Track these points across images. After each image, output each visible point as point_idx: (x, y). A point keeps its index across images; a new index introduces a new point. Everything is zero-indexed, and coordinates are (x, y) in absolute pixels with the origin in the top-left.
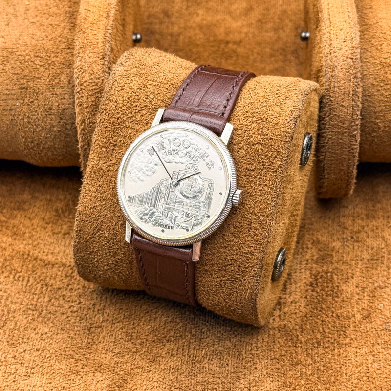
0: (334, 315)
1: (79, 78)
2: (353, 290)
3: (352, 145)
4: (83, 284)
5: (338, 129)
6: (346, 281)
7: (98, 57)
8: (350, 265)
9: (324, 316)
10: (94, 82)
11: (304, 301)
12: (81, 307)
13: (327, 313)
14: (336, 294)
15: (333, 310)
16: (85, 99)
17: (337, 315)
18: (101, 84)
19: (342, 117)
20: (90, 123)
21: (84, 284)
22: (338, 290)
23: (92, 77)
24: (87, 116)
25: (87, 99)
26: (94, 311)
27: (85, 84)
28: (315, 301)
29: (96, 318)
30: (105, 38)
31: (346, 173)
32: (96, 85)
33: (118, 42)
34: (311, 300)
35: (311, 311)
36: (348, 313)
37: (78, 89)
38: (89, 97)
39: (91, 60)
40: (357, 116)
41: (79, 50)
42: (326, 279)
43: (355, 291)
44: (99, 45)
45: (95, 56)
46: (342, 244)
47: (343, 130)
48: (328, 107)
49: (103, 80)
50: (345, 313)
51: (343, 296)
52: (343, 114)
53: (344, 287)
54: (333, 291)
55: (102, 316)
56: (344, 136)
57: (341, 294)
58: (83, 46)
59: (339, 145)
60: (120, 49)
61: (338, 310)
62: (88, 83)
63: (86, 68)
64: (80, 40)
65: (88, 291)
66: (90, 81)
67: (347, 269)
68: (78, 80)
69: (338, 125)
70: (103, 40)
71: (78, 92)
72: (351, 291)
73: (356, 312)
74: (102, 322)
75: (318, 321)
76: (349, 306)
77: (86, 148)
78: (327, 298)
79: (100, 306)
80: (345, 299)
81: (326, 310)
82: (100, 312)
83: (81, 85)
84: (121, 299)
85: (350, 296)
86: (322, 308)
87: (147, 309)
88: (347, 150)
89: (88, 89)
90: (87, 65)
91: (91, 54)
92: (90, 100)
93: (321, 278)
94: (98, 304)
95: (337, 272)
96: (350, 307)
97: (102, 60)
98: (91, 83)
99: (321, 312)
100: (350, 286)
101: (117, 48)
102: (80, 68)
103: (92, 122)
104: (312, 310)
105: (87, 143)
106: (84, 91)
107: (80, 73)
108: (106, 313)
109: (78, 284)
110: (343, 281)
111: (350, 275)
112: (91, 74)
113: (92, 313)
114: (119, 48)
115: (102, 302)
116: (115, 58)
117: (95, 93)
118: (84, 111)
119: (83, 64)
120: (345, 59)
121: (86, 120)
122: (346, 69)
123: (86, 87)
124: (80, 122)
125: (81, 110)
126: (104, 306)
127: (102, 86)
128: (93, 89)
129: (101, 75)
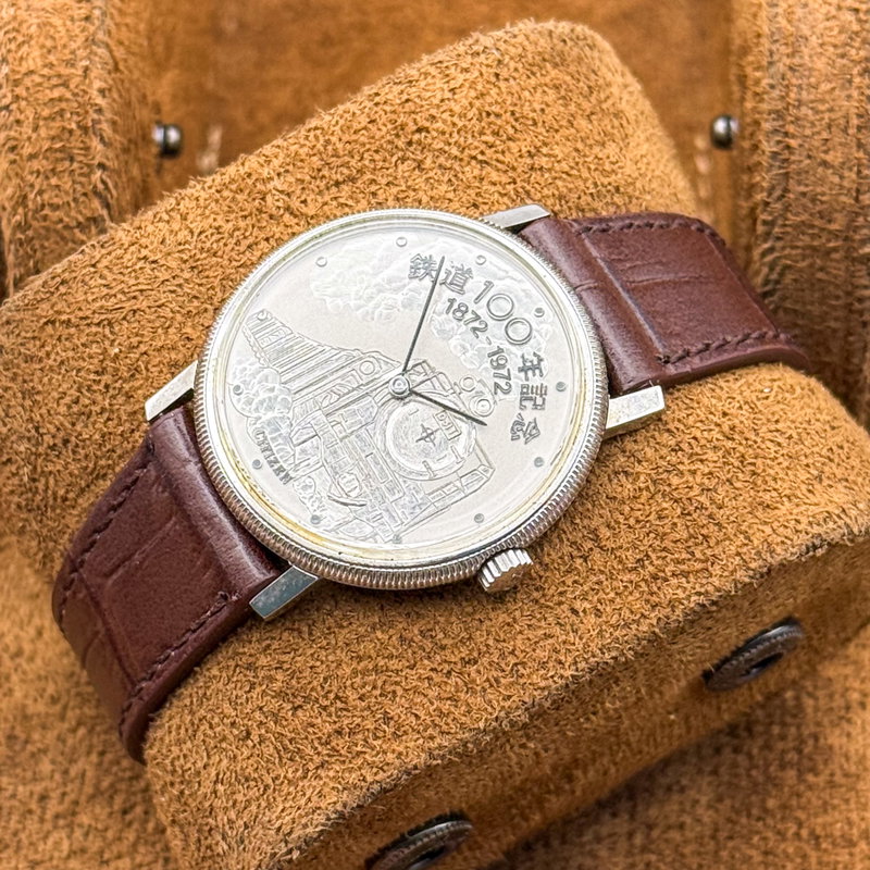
0: (804, 833)
1: (10, 60)
3: (857, 287)
4: (8, 725)
5: (813, 239)
6: (841, 718)
9: (770, 834)
10: (59, 76)
11: (710, 784)
13: (780, 826)
14: (811, 759)
15: (801, 815)
16: (27, 130)
17: (812, 832)
18: (83, 83)
19: (824, 199)
20: (43, 206)
21: (13, 728)
22: (816, 747)
23: (52, 58)
24: (32, 186)
25: (36, 128)
26: (42, 820)
27: (27, 81)
28: (744, 783)
29: (50, 842)
31: (839, 373)
32: (65, 85)
34: (730, 783)
36: (846, 827)
37: (4, 96)
38: (41, 123)
42: (779, 712)
47: (829, 241)
48: (780, 168)
49: (86, 69)
50: (839, 825)
51: (834, 767)
52: (825, 189)
53: (835, 739)
54: (800, 752)
55: (69, 837)
56: (832, 260)
57: (826, 762)
59: (817, 287)
61: (816, 815)
62: (38, 79)
63: (33, 29)
65: (24, 749)
66: (46, 71)
67: (846, 677)
68: (5, 69)
69: (812, 227)
71: (6, 107)
72: (857, 751)
74: (68, 857)
75: (753, 853)
76: (852, 801)
78: (780, 774)
79: (61, 802)
80: (838, 778)
82: (61, 822)
83: (17, 83)
85: (853, 769)
86: (766, 810)
88: (840, 302)
89: (37, 99)
90: (36, 21)
92: (43, 132)
94: (55, 795)
95: (816, 687)
96: (853, 806)
97: (83, 4)
98: (49, 78)
99: (760, 824)
100: (854, 733)
102: (14, 29)
103: (51, 205)
104: (734, 816)
106: (23, 103)
107: (13, 46)
111: (855, 696)
112: (49, 52)
113: (36, 826)
115: (68, 789)
117: (61, 113)
118: (23, 169)
119: (22, 14)
120: (833, 12)
121: (32, 196)
122: (835, 46)
123: (31, 91)
124: (13, 203)
125: (14, 166)
126: (76, 803)
127: (84, 91)
128: (54, 96)
129: (81, 53)
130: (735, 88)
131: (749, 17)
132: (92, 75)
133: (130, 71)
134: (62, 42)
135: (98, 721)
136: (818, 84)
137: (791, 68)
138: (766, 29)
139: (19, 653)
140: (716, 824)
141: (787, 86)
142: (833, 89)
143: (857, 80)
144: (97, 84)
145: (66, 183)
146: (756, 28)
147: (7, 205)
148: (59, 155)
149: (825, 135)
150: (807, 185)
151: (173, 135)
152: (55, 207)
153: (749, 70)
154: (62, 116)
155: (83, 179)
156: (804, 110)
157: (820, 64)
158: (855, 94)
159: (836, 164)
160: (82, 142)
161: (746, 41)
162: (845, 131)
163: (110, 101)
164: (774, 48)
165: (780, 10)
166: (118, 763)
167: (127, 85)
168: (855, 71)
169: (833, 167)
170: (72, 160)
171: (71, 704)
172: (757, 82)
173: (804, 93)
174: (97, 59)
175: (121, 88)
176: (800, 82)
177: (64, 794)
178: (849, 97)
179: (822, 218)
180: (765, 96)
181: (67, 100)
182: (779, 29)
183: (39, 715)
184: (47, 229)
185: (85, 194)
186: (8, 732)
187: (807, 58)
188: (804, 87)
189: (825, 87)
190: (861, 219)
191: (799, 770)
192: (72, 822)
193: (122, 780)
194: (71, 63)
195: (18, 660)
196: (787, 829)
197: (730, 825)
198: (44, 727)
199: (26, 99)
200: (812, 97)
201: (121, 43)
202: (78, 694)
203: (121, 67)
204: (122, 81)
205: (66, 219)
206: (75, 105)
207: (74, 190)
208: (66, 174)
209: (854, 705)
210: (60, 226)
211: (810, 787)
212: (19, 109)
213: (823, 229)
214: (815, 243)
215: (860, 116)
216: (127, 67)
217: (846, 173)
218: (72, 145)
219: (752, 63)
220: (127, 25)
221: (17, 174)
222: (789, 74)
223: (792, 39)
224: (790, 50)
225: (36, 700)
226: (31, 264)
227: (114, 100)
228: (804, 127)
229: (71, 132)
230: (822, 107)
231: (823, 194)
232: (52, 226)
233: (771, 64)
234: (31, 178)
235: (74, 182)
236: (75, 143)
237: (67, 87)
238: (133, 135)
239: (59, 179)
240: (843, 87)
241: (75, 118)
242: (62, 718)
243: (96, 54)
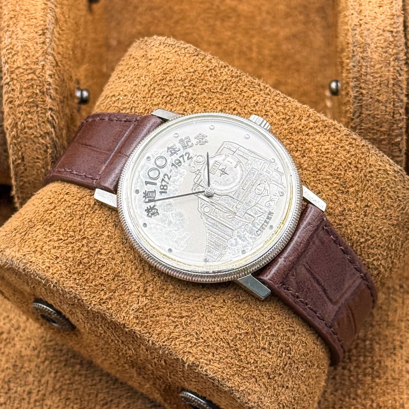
1: (9, 62)
2: (402, 366)
4: (14, 360)
5: (374, 135)
6: (391, 353)
7: (36, 32)
8: (398, 328)
10: (31, 69)
12: (10, 397)
13: (363, 402)
14: (377, 372)
15: (373, 397)
16: (17, 93)
17: (378, 405)
18: (42, 72)
19: (379, 117)
21: (16, 362)
22: (380, 366)
23: (28, 61)
24: (20, 118)
25: (21, 93)
26: (29, 403)
27: (17, 72)
28: (347, 383)
30: (46, 4)
32: (34, 73)
33: (65, 8)
34: (341, 383)
35: (340, 400)
36: (394, 402)
37: (7, 78)
38: (23, 90)
39: (26, 36)
40: (401, 115)
41: (9, 21)
42: (363, 350)
43: (404, 369)
44: (37, 14)
45: (32, 31)
46: (387, 296)
47: (381, 136)
48: (358, 103)
49: (43, 66)
50: (390, 401)
51: (388, 375)
53: (389, 363)
54: (372, 368)
56: (383, 144)
57: (384, 373)
58: (15, 15)
60: (69, 17)
61: (380, 397)
62: (22, 71)
63: (19, 48)
64: (10, 6)
65: (19, 372)
66: (25, 67)
67: (394, 335)
68: (7, 66)
69: (373, 129)
70: (44, 6)
71: (8, 84)
72: (399, 368)
73: (405, 400)
76: (396, 391)
77: (18, 164)
78: (364, 379)
79: (37, 395)
80: (390, 380)
81: (363, 397)
82: (38, 404)
83: (12, 72)
84: (69, 384)
85: (397, 376)
86: (357, 395)
87: (105, 398)
89: (21, 79)
90: (20, 44)
91: (26, 28)
92: (24, 94)
93: (356, 348)
94: (35, 391)
95: (380, 339)
96: (397, 392)
97: (42, 36)
98: (27, 70)
99: (354, 401)
100: (397, 360)
101: (64, 16)
102: (10, 48)
103: (28, 127)
104: (342, 398)
105: (21, 157)
106: (15, 81)
107: (10, 56)
108: (46, 405)
109: (7, 361)
110: (388, 353)
111: (398, 343)
112: (27, 58)
113: (26, 405)
114: (67, 16)
115: (41, 389)
116: (60, 32)
117: (32, 86)
118: (15, 111)
119: (14, 42)
120: (381, 32)
121: (20, 123)
122: (382, 48)
123: (19, 76)
124: (11, 127)
125: (11, 110)
126: (44, 395)
127: (42, 75)
128: (29, 78)
129: (41, 58)
130: (339, 68)
131: (344, 35)
132: (46, 68)
133: (64, 66)
134: (32, 54)
135: (54, 358)
136: (375, 65)
137: (362, 58)
138: (351, 41)
139: (19, 328)
140: (334, 402)
141: (361, 66)
142: (382, 67)
143: (392, 63)
144: (48, 72)
145: (35, 117)
146: (347, 40)
147: (8, 127)
148: (31, 104)
149: (378, 88)
150: (370, 111)
151: (85, 94)
152: (30, 128)
153: (344, 59)
154: (33, 87)
155: (42, 115)
156: (368, 77)
157: (375, 56)
158: (392, 69)
159: (384, 101)
160: (42, 98)
161: (343, 46)
162: (387, 86)
163: (54, 79)
164: (355, 49)
165: (357, 32)
166: (63, 377)
167: (62, 72)
168: (391, 59)
169: (382, 102)
170: (37, 106)
171: (42, 350)
172: (348, 64)
173: (369, 69)
174: (48, 61)
175: (59, 73)
176: (367, 64)
177: (39, 391)
178: (389, 71)
179: (377, 125)
180: (351, 71)
181: (35, 80)
182: (357, 40)
183: (27, 356)
184: (27, 138)
185: (44, 122)
186: (13, 363)
187: (369, 54)
188: (368, 66)
189: (378, 66)
190: (395, 126)
191: (372, 377)
192: (43, 404)
193: (65, 384)
194: (36, 63)
195: (18, 331)
196: (367, 403)
197: (340, 402)
198: (30, 361)
199: (16, 80)
200: (372, 71)
201: (59, 54)
202: (45, 346)
203: (59, 64)
204: (60, 71)
205: (35, 133)
206: (38, 82)
207: (39, 120)
208: (35, 113)
209: (397, 347)
210: (33, 136)
211: (377, 385)
212: (13, 84)
213: (379, 131)
214: (375, 137)
215: (394, 79)
216: (62, 64)
217: (388, 105)
218: (37, 100)
219: (345, 56)
220: (62, 45)
221: (13, 113)
222: (362, 61)
223: (363, 45)
224: (361, 50)
225: (26, 349)
226: (20, 154)
227: (56, 79)
228: (369, 84)
229: (37, 94)
230: (377, 76)
231: (378, 115)
232: (29, 136)
233: (353, 56)
234: (19, 115)
235: (38, 116)
236: (39, 99)
237: (35, 74)
238: (66, 95)
239: (32, 115)
240: (386, 67)
241: (38, 87)
242: (38, 357)
243: (48, 59)
